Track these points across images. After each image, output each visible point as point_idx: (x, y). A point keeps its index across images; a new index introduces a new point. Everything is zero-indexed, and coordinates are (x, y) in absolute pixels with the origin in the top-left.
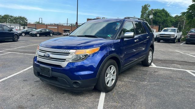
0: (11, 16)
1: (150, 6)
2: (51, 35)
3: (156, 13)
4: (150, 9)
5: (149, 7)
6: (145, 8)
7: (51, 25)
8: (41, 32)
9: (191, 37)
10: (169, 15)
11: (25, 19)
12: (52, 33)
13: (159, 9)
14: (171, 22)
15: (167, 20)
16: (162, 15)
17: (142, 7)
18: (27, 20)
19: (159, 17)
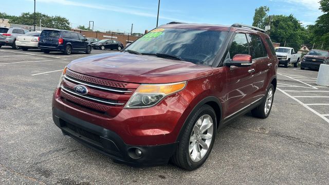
0: (44, 16)
1: (268, 9)
2: (119, 48)
3: (278, 22)
4: (268, 14)
5: (266, 11)
6: (260, 13)
7: (108, 33)
8: (106, 43)
9: (307, 60)
10: (299, 26)
11: (66, 21)
12: (120, 46)
13: (283, 16)
14: (303, 38)
15: (294, 35)
16: (288, 26)
17: (256, 10)
18: (68, 24)
19: (282, 28)
